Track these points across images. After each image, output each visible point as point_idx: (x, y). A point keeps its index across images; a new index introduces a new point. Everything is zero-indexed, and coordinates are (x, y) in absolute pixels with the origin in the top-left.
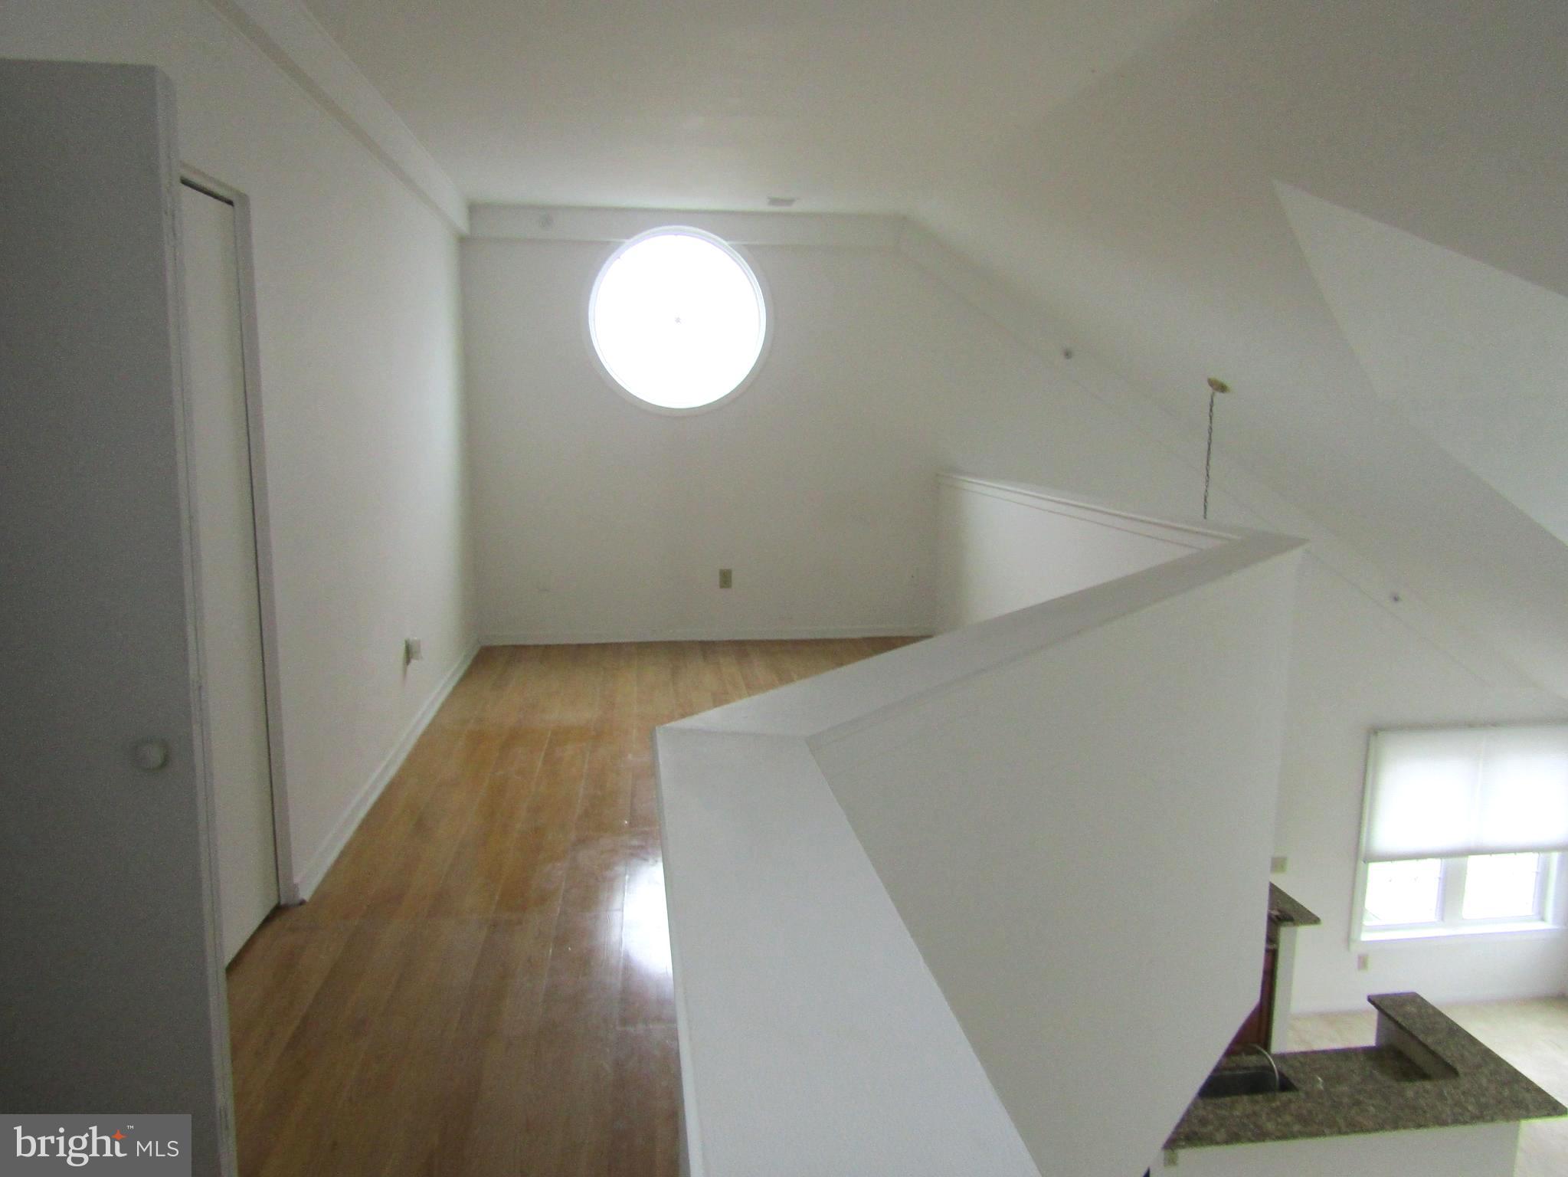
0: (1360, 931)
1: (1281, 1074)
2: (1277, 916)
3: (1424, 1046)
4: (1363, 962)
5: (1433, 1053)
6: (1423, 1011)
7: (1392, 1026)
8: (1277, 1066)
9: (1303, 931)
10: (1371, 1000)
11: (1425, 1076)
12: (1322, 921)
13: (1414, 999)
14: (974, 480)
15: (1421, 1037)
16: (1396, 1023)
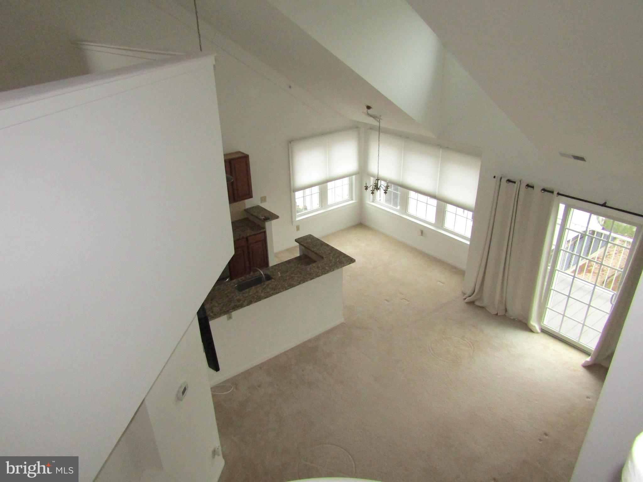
0: (295, 218)
1: (265, 275)
2: (264, 219)
3: (313, 252)
4: (298, 228)
5: (316, 253)
6: (313, 240)
7: (303, 248)
8: (263, 273)
9: (274, 222)
10: (296, 241)
11: (314, 262)
12: (280, 217)
13: (310, 237)
14: (90, 44)
15: (312, 249)
16: (305, 247)
